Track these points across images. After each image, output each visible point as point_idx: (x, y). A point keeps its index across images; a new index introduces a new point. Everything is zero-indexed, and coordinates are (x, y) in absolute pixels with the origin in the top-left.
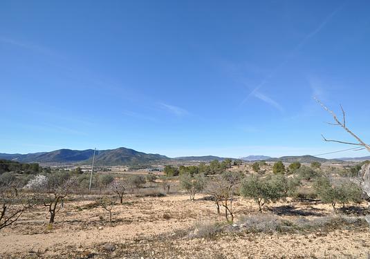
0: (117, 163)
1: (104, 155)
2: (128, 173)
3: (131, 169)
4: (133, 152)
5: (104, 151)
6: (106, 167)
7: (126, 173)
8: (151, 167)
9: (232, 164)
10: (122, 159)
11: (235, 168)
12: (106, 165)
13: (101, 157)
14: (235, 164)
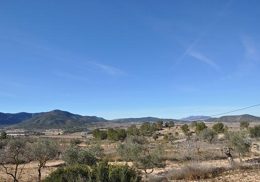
0: (51, 126)
1: (37, 118)
2: (62, 137)
3: (65, 133)
4: (68, 114)
5: (38, 113)
6: (39, 131)
7: (59, 137)
8: (86, 130)
9: (164, 125)
10: (57, 122)
11: (166, 129)
12: (40, 128)
13: (34, 120)
14: (167, 126)
